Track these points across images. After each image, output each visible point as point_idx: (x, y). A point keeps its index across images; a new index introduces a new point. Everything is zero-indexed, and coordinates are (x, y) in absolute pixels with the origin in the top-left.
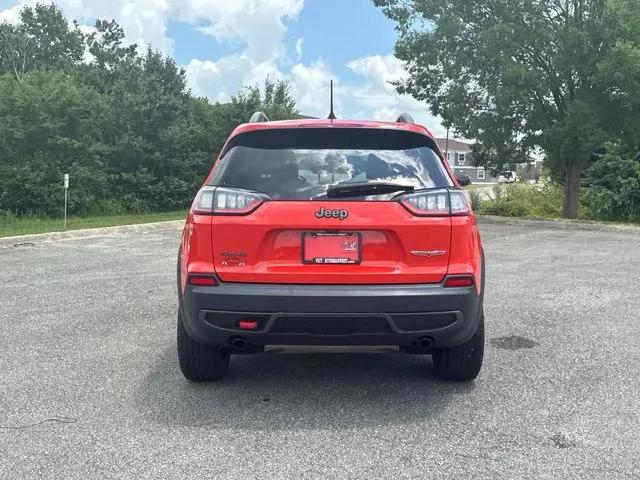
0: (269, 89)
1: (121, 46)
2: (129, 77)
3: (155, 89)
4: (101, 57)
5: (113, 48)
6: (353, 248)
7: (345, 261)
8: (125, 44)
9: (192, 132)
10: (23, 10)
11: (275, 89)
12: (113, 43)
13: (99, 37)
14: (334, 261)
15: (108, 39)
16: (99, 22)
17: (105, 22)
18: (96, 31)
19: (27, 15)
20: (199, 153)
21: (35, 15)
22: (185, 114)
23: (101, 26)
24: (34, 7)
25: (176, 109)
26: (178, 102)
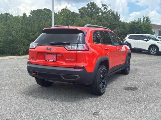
0: (144, 18)
1: (107, 10)
2: (106, 18)
3: (112, 20)
4: (103, 13)
5: (106, 11)
6: (55, 57)
7: (53, 61)
8: (108, 9)
9: (120, 30)
10: (87, 4)
11: (146, 18)
12: (106, 9)
13: (102, 9)
14: (50, 60)
15: (105, 9)
16: (103, 5)
17: (104, 5)
18: (102, 7)
19: (88, 5)
20: (122, 36)
21: (90, 4)
22: (119, 26)
23: (103, 6)
24: (90, 3)
25: (117, 25)
26: (117, 23)
